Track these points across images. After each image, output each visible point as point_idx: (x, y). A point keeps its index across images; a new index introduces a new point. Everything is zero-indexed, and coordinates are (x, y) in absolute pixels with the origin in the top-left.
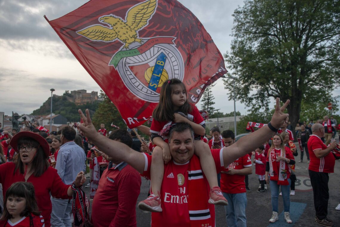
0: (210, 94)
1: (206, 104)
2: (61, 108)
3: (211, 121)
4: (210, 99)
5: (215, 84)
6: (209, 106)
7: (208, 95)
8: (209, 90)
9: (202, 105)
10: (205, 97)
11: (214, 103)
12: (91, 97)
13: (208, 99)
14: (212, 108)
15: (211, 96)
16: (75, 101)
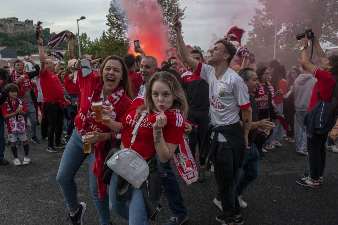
12: (25, 27)
16: (6, 31)
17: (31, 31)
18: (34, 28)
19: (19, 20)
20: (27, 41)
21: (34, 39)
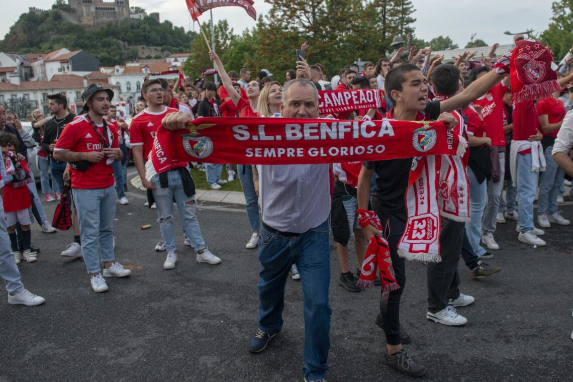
2: (53, 37)
12: (115, 12)
16: (81, 22)
17: (126, 20)
18: (132, 13)
20: (118, 38)
21: (131, 35)
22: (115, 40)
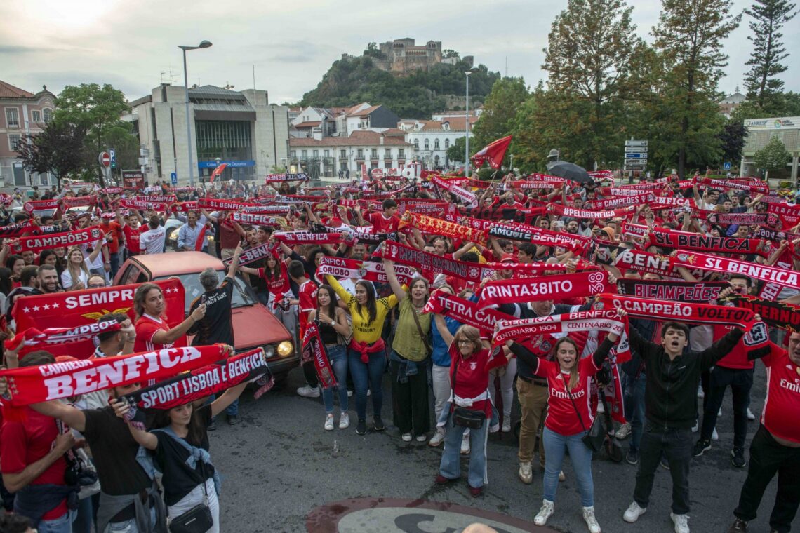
0: (774, 43)
1: (758, 72)
3: (788, 123)
4: (775, 58)
5: (795, 14)
6: (768, 78)
7: (770, 46)
8: (774, 33)
9: (748, 74)
10: (758, 52)
11: (786, 69)
12: (426, 57)
13: (768, 58)
14: (776, 84)
15: (776, 49)
16: (391, 68)
17: (437, 65)
18: (444, 57)
19: (417, 44)
20: (427, 87)
21: (440, 83)
22: (423, 89)
